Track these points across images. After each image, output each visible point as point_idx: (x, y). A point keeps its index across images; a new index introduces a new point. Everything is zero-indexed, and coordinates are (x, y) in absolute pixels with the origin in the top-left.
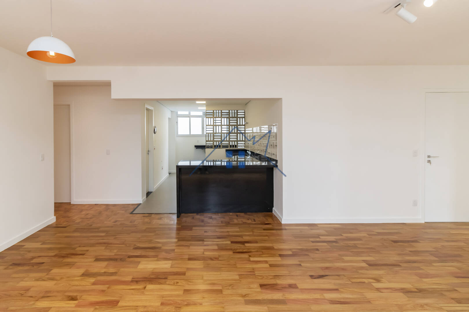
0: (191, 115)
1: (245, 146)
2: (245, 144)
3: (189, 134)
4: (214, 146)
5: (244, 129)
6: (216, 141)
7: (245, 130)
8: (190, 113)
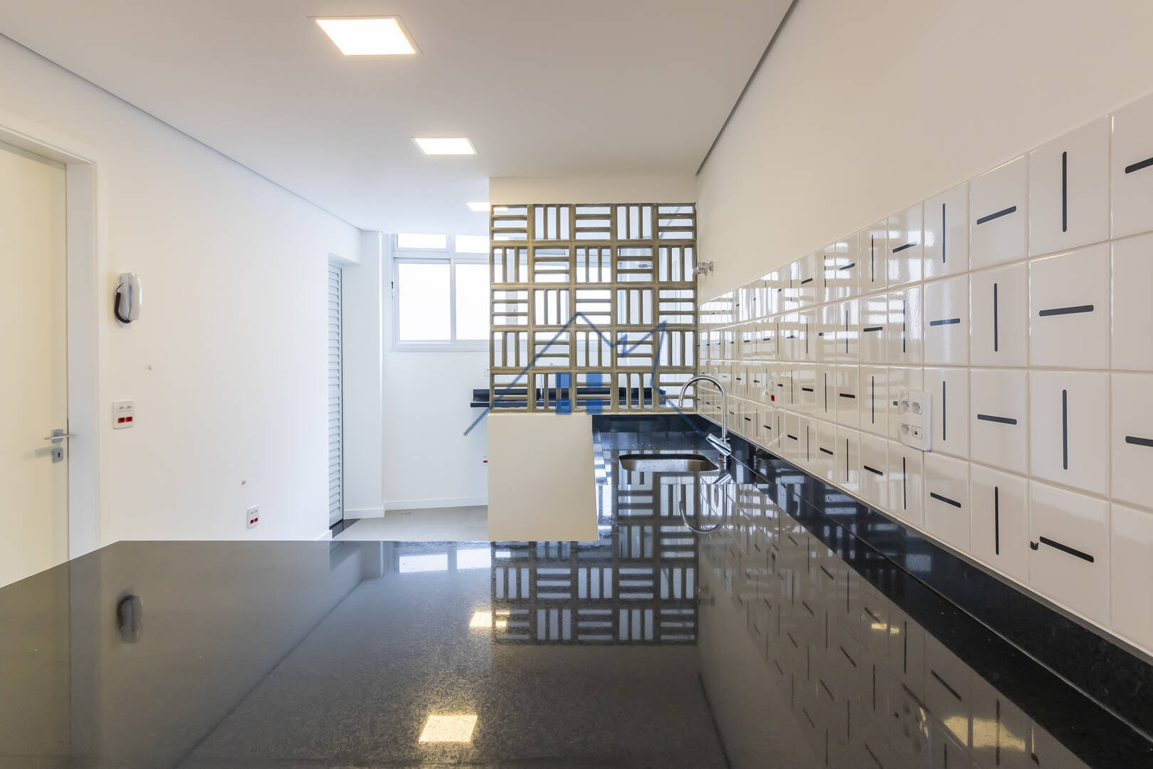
0: (458, 250)
1: (695, 399)
2: (695, 387)
3: (447, 336)
4: (530, 396)
5: (689, 307)
6: (546, 372)
7: (695, 314)
8: (451, 245)
